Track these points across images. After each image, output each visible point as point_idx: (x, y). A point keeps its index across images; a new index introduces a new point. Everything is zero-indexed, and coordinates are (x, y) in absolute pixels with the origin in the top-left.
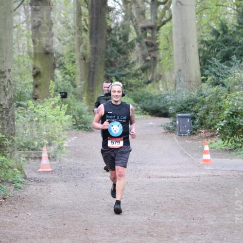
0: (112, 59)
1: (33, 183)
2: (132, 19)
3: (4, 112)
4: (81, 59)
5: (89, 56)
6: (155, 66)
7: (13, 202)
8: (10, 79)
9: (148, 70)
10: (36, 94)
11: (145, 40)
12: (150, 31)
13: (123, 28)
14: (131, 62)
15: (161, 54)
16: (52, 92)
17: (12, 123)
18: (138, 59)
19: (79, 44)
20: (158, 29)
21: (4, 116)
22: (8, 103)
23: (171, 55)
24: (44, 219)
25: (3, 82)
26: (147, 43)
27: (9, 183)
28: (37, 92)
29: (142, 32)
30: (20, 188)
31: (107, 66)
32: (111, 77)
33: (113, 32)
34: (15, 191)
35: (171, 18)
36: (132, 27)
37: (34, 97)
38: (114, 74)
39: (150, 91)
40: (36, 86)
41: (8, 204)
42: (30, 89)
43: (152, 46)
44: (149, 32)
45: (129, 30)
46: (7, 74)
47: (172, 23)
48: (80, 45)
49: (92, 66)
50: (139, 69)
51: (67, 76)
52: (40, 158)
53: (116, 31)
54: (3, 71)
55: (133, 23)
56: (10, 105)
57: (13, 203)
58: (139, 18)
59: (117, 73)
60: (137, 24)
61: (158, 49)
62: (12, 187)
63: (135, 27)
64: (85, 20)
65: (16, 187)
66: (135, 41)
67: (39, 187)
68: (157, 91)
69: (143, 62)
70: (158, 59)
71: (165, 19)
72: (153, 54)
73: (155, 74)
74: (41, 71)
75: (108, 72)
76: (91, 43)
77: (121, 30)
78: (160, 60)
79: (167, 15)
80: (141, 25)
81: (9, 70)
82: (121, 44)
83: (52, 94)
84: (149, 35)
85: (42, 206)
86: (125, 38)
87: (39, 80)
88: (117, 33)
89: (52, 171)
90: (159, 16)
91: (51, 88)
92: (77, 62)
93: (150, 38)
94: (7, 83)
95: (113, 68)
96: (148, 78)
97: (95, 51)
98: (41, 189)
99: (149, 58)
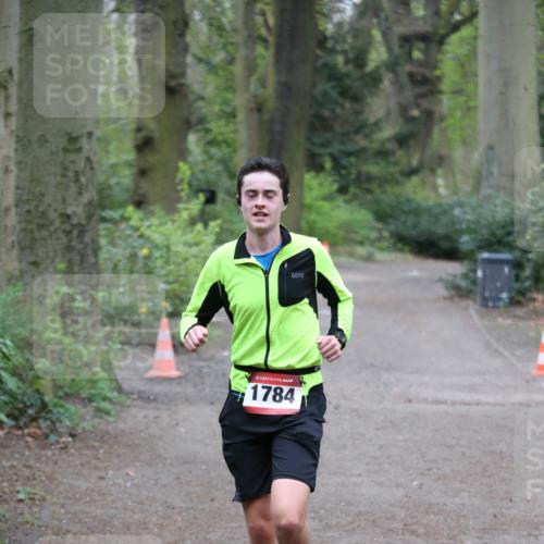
0: (326, 113)
1: (136, 402)
2: (377, 16)
3: (75, 233)
4: (251, 110)
5: (271, 104)
6: (429, 132)
7: (92, 443)
8: (91, 155)
9: (412, 143)
10: (141, 191)
11: (408, 68)
12: (421, 45)
13: (355, 37)
14: (372, 120)
15: (446, 102)
16: (182, 190)
17: (92, 260)
18: (388, 113)
19: (246, 74)
20: (442, 41)
21: (73, 244)
22: (84, 211)
23: (469, 109)
24: (165, 486)
25: (73, 162)
26: (411, 76)
27: (83, 399)
28: (145, 186)
29: (401, 47)
30: (108, 413)
31: (312, 128)
32: (321, 155)
33: (330, 44)
34: (96, 420)
35: (474, 15)
36: (377, 34)
37: (137, 198)
38: (328, 150)
39: (415, 193)
40: (143, 173)
41: (79, 449)
42: (126, 177)
43: (425, 84)
44: (419, 50)
45: (370, 42)
46: (84, 142)
47: (477, 28)
48: (250, 75)
49: (278, 128)
50: (389, 140)
51: (213, 150)
52: (153, 346)
53: (337, 42)
54: (74, 135)
55: (379, 24)
56: (89, 217)
57: (94, 447)
58: (396, 12)
59: (336, 148)
60: (389, 28)
61: (440, 92)
62: (90, 410)
63: (385, 34)
64: (263, 14)
65: (98, 410)
66: (383, 70)
67: (151, 414)
68: (432, 195)
69: (401, 121)
70: (437, 116)
71: (457, 17)
72: (424, 103)
73: (429, 153)
74: (156, 135)
75: (313, 144)
76: (278, 72)
77: (350, 40)
78: (442, 119)
79: (465, 7)
80: (399, 30)
81: (90, 134)
82: (348, 75)
83: (183, 194)
84: (417, 54)
85: (159, 456)
86: (359, 60)
87: (151, 159)
88: (339, 47)
89: (180, 378)
90: (444, 8)
91: (182, 180)
92: (241, 116)
93: (420, 63)
94: (82, 165)
95: (328, 135)
96: (409, 162)
97: (286, 91)
98: (157, 417)
99: (415, 113)
